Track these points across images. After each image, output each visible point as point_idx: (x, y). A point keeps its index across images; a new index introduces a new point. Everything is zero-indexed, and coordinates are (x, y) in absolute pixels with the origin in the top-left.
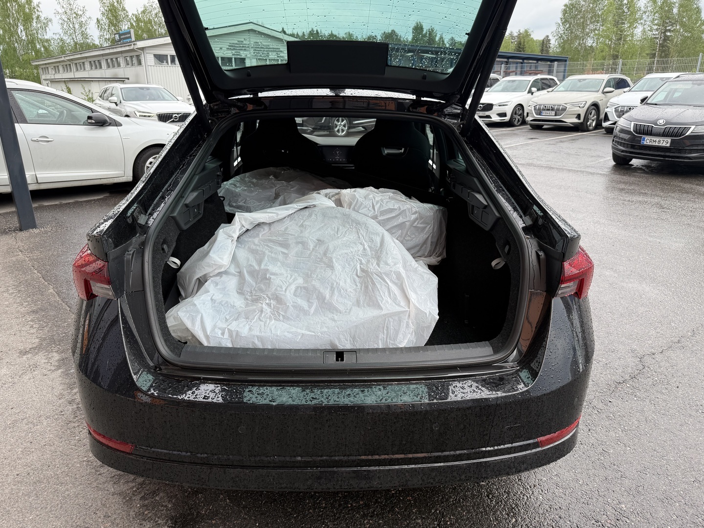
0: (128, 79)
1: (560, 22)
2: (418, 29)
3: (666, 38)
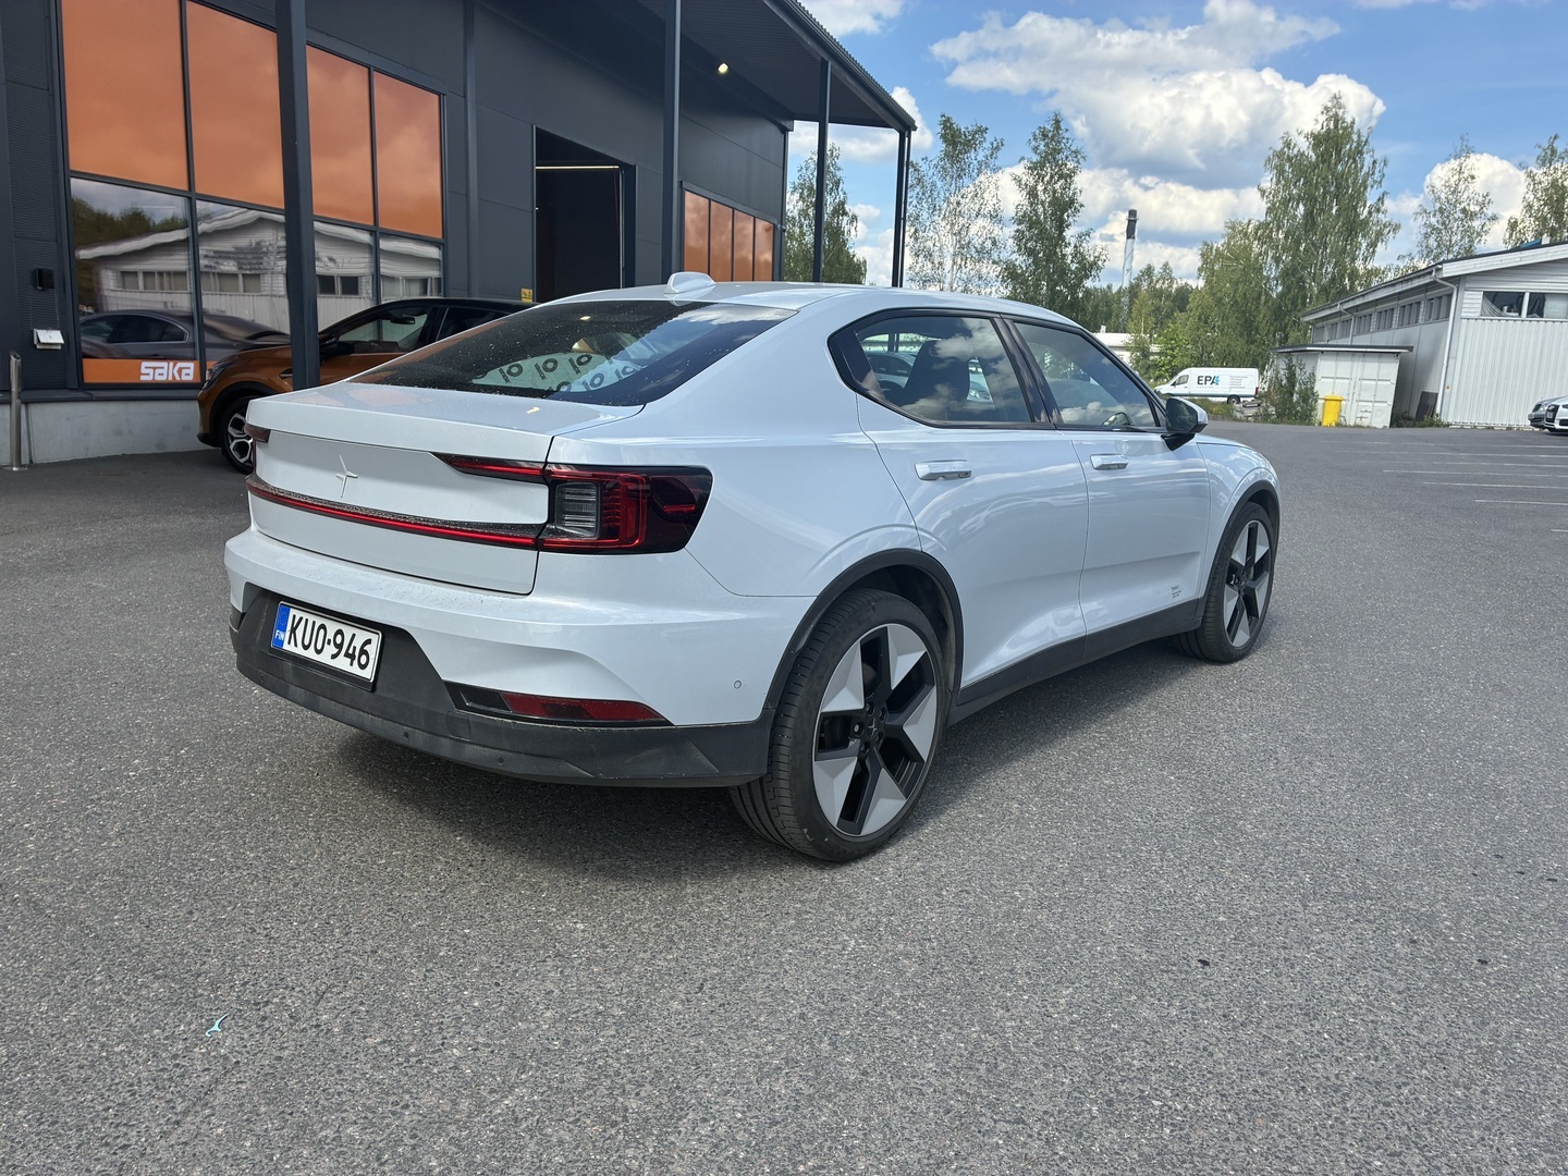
0: (1410, 349)
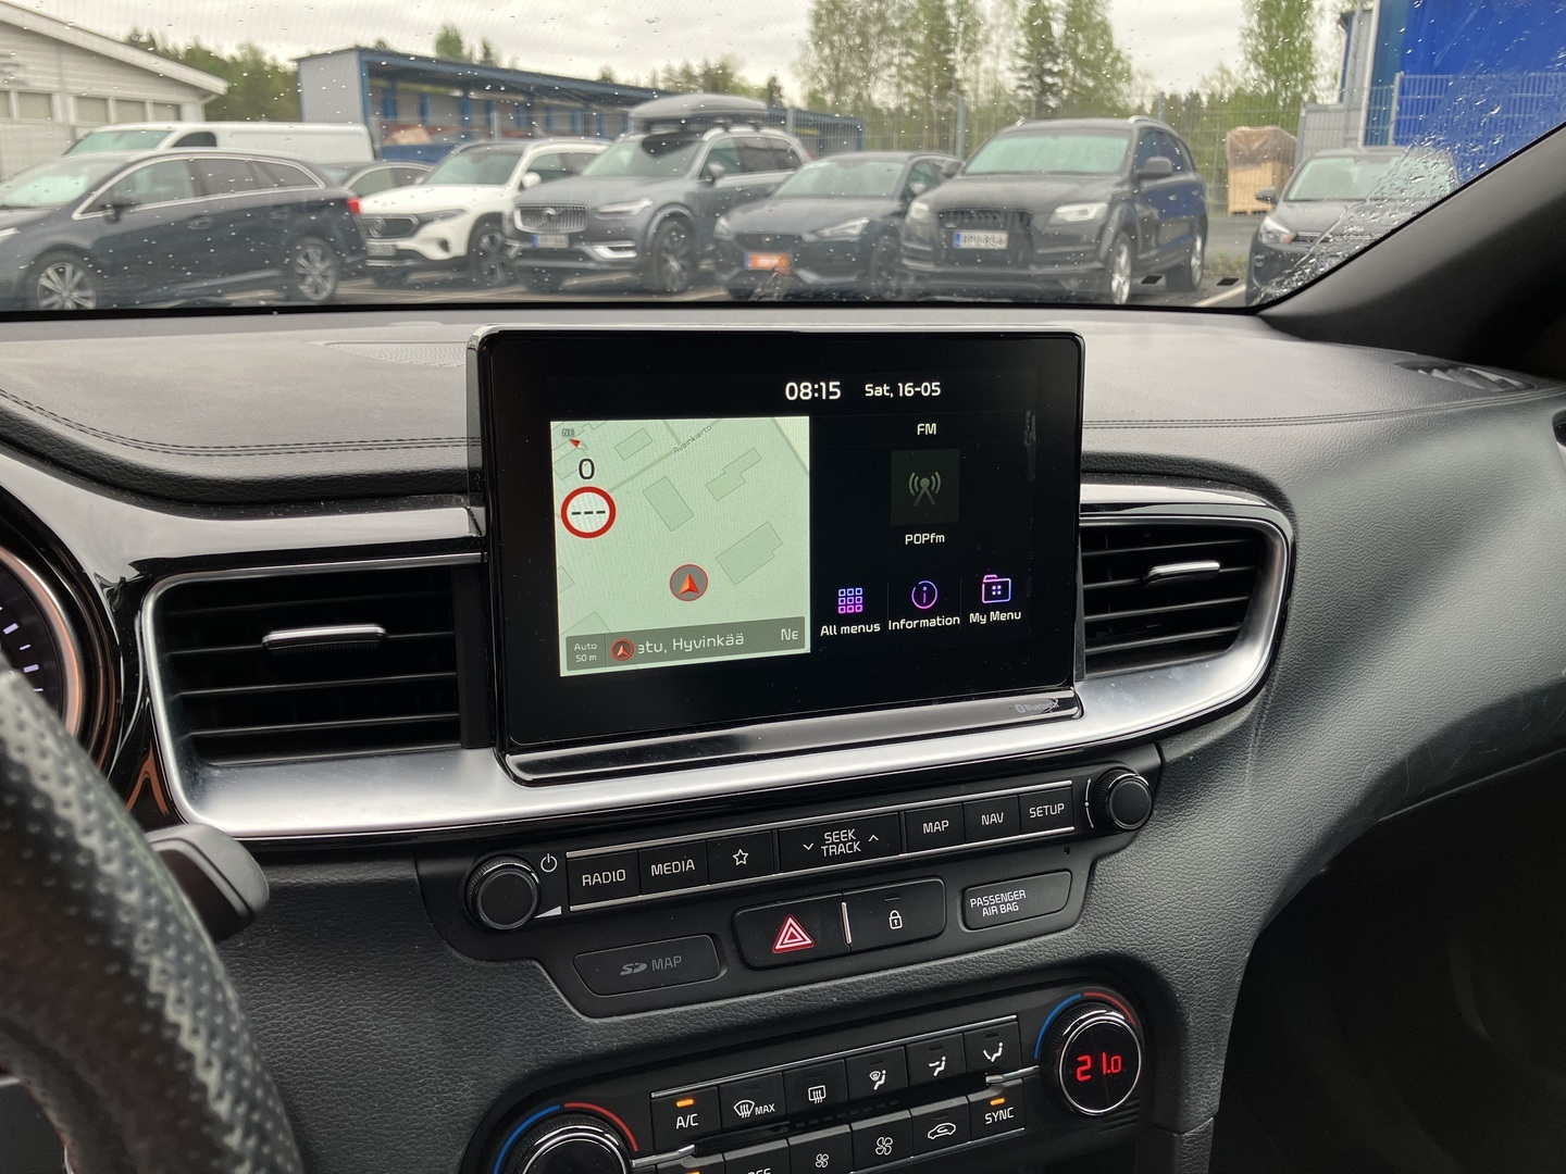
1: (806, 37)
2: (450, 42)
3: (1046, 89)
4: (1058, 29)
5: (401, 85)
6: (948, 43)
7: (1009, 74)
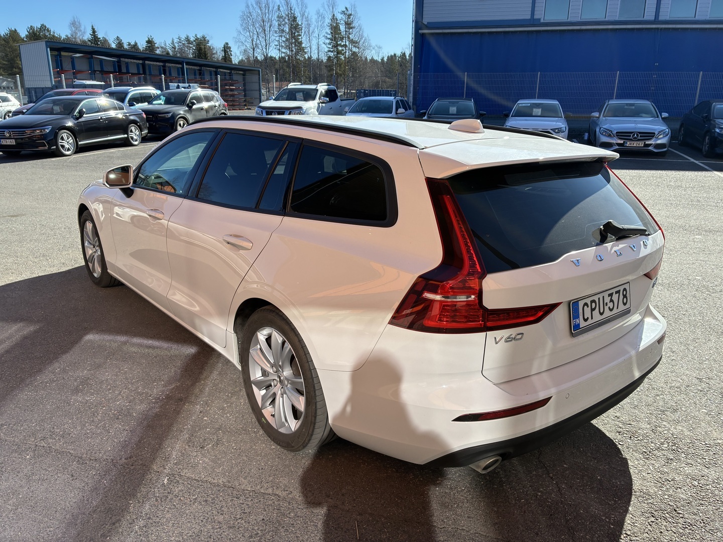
1: (239, 27)
4: (342, 28)
5: (63, 53)
6: (298, 32)
7: (324, 46)
